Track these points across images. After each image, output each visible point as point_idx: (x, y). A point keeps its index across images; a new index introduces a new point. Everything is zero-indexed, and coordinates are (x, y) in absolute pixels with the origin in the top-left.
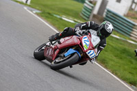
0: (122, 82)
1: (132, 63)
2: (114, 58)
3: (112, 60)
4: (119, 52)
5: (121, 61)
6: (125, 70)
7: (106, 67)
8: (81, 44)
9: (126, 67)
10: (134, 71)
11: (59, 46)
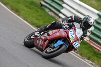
0: (31, 26)
1: (38, 12)
2: (25, 8)
3: (23, 10)
4: (28, 4)
5: (30, 11)
6: (33, 17)
7: (19, 15)
8: (68, 36)
9: (34, 15)
10: (40, 18)
11: (48, 37)
